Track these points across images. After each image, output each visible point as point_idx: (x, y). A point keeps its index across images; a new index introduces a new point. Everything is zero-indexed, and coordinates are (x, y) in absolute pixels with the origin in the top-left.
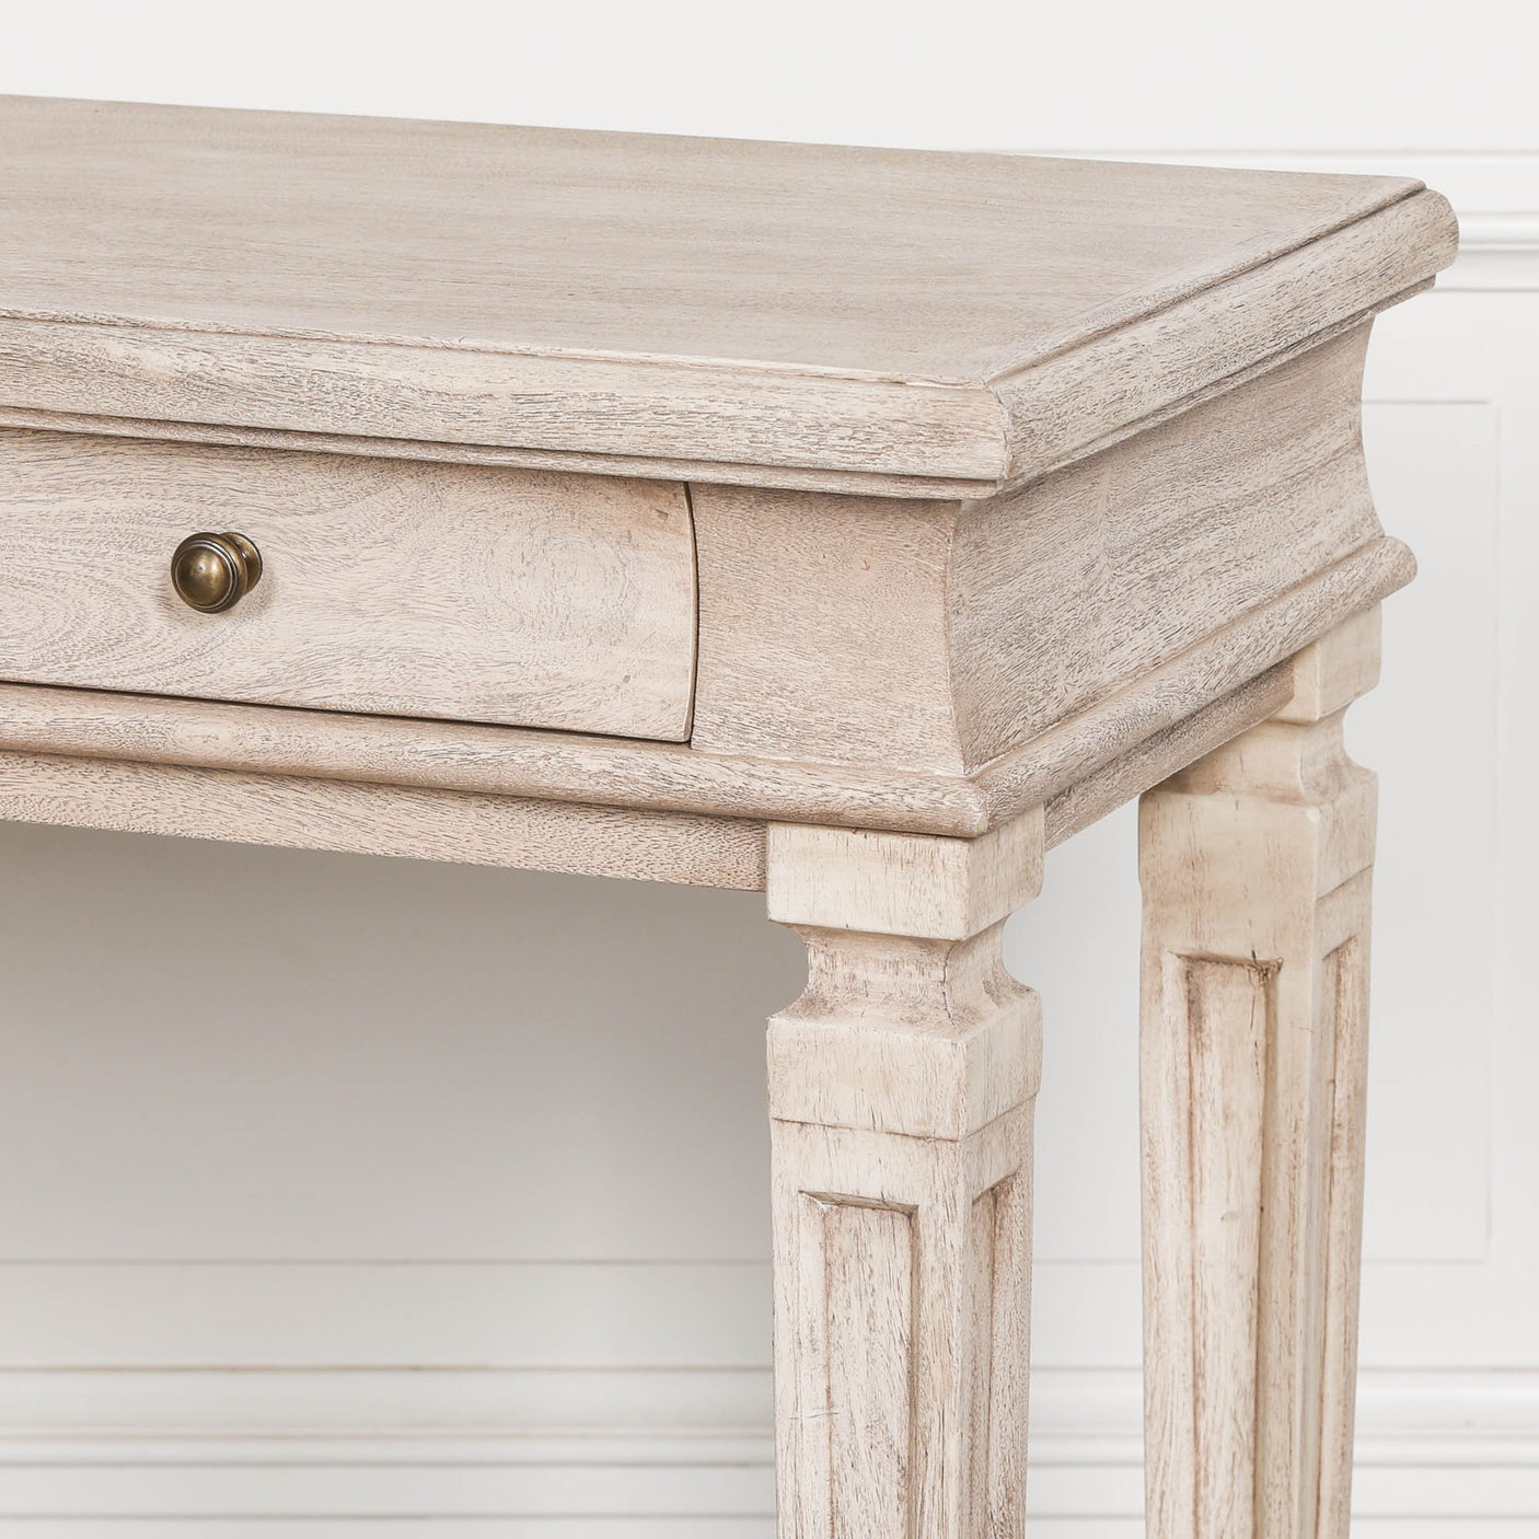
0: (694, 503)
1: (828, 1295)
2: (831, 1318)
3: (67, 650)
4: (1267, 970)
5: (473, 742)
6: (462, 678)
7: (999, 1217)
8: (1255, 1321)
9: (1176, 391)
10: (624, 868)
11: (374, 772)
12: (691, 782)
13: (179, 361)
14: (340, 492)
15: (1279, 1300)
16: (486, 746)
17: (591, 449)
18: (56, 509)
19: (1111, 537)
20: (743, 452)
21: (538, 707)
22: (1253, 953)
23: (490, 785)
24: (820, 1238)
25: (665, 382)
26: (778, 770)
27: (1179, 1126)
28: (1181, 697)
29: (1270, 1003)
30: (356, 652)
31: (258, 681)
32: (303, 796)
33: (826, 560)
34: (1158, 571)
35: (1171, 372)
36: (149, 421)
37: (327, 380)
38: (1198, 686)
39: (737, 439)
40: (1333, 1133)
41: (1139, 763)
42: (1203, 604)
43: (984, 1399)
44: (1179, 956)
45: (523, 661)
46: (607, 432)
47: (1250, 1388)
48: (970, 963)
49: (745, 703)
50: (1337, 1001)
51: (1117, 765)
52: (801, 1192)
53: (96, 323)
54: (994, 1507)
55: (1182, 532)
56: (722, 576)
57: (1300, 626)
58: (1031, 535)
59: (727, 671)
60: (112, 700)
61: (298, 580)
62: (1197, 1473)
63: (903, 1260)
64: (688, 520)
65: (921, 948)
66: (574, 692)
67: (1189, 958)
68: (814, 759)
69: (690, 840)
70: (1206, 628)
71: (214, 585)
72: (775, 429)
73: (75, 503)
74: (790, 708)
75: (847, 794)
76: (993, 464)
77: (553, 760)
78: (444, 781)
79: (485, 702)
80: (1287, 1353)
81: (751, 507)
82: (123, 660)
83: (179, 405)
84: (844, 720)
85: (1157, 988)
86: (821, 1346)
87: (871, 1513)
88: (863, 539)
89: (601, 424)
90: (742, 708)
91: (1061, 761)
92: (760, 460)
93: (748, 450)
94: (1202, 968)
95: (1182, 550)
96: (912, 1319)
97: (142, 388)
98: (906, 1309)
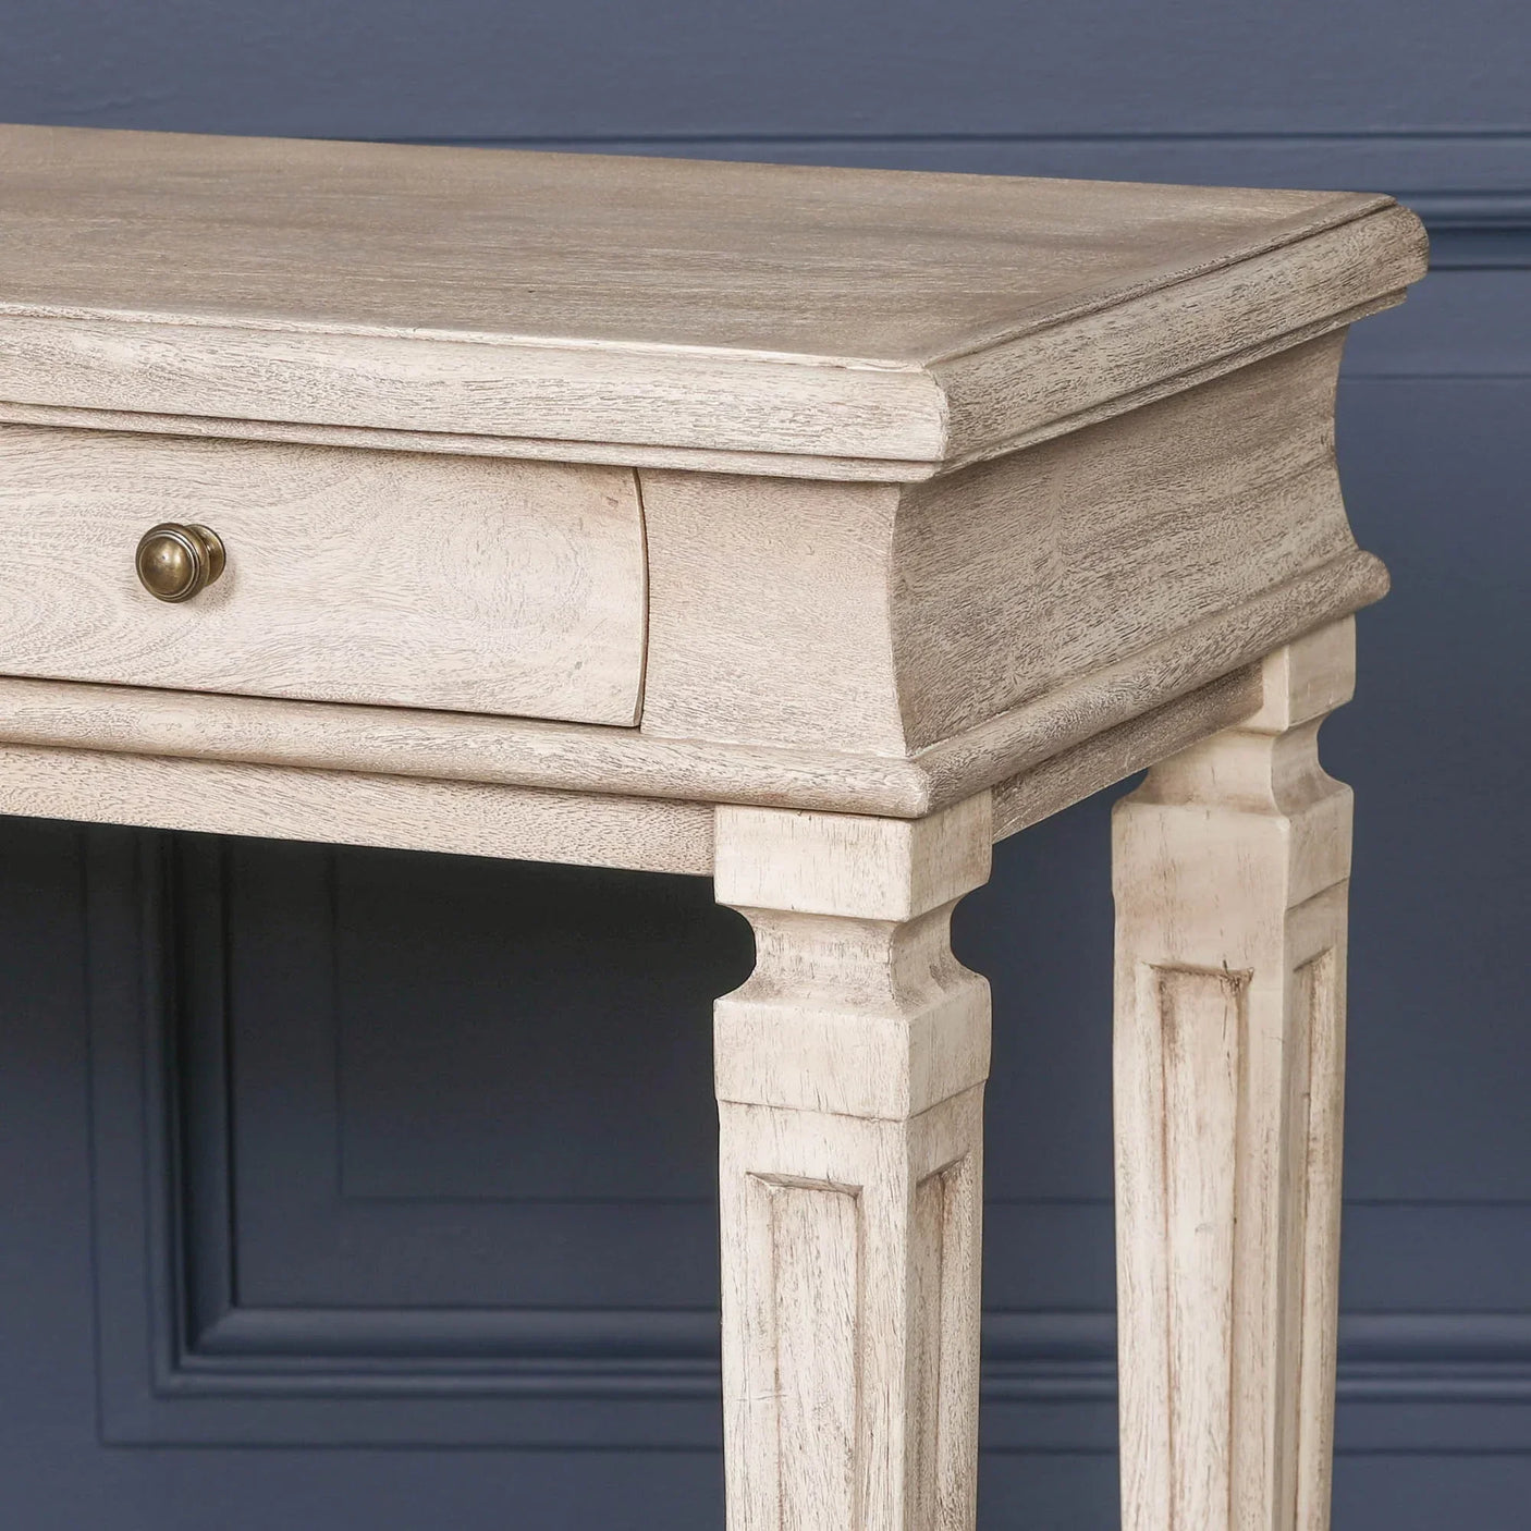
0: (644, 489)
1: (776, 1277)
2: (779, 1300)
3: (38, 642)
4: (1238, 980)
5: (427, 728)
6: (419, 666)
7: (947, 1202)
8: (1229, 1333)
9: (1123, 385)
10: (576, 853)
11: (331, 758)
12: (638, 765)
13: (140, 352)
14: (301, 484)
15: (1252, 1311)
16: (440, 732)
17: (540, 434)
18: (25, 503)
19: (1065, 533)
20: (686, 436)
21: (492, 694)
22: (1225, 962)
23: (445, 770)
24: (768, 1221)
25: (612, 368)
26: (724, 753)
27: (1153, 1137)
28: (1135, 693)
29: (1242, 1014)
30: (316, 641)
31: (221, 671)
32: (265, 785)
33: (772, 545)
34: (1115, 570)
35: (1117, 366)
36: (114, 412)
37: (285, 369)
38: (1154, 684)
39: (681, 423)
40: (1308, 1146)
41: (1096, 760)
42: (1162, 606)
43: (933, 1384)
44: (1152, 967)
45: (478, 649)
46: (554, 417)
47: (1225, 1401)
48: (915, 948)
49: (695, 688)
50: (1311, 1013)
51: (1072, 761)
52: (749, 1173)
53: (63, 317)
54: (944, 1492)
55: (1141, 533)
56: (671, 563)
57: (1263, 632)
58: (978, 525)
59: (676, 656)
60: (80, 692)
61: (260, 571)
62: (1172, 1486)
63: (849, 1243)
64: (638, 507)
65: (866, 929)
66: (528, 679)
67: (1162, 969)
68: (759, 742)
69: (641, 825)
70: (1165, 629)
71: (177, 575)
72: (718, 413)
73: (44, 497)
74: (736, 691)
75: (791, 776)
76: (928, 445)
77: (506, 745)
78: (400, 767)
79: (441, 689)
80: (1260, 1365)
81: (698, 493)
82: (90, 652)
83: (141, 396)
84: (790, 704)
85: (1130, 998)
86: (769, 1327)
87: (819, 1495)
88: (806, 524)
89: (550, 409)
90: (690, 693)
91: (1006, 747)
92: (704, 444)
93: (691, 434)
94: (1176, 978)
95: (1140, 551)
96: (858, 1302)
97: (107, 378)
98: (852, 1291)
